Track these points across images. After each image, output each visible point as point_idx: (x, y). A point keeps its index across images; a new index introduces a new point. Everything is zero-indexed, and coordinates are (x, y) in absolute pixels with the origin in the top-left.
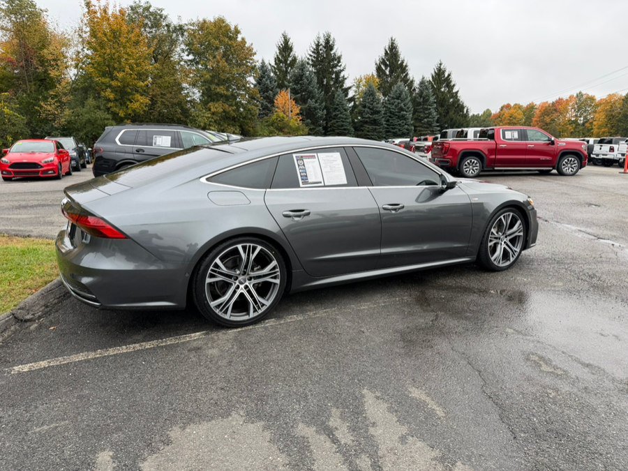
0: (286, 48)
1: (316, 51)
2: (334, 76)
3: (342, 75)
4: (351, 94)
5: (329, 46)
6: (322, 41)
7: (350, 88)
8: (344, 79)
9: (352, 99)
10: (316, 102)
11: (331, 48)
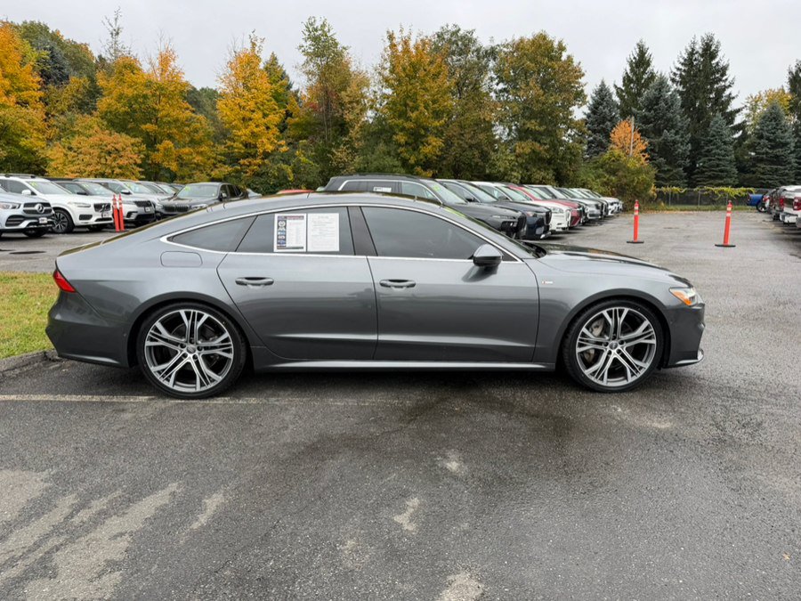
0: (641, 62)
1: (689, 62)
2: (712, 96)
3: (727, 92)
4: (738, 120)
5: (709, 51)
6: (699, 48)
7: (738, 111)
8: (730, 98)
9: (741, 127)
10: (677, 133)
11: (713, 55)
